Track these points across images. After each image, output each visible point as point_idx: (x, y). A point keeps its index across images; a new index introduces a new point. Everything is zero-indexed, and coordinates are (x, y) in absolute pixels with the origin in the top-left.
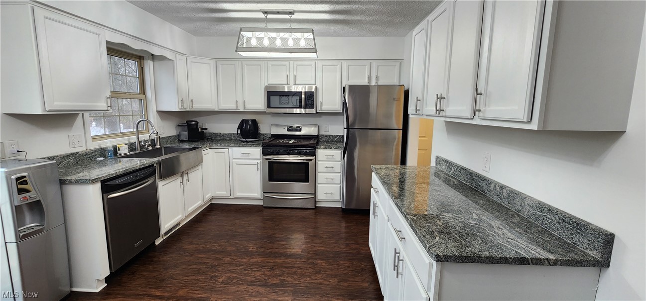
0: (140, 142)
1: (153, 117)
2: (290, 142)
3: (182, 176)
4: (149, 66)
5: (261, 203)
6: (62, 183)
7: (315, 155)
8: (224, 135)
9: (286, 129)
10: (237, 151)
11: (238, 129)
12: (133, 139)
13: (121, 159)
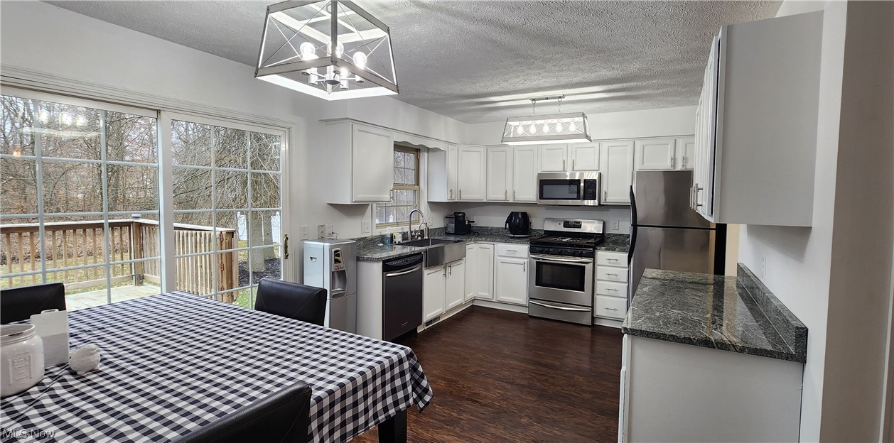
0: (411, 232)
1: (424, 208)
2: (564, 240)
3: (445, 268)
4: (424, 157)
5: (525, 311)
6: (358, 259)
7: (594, 257)
8: (492, 229)
9: (562, 224)
10: (503, 248)
11: (506, 223)
12: (406, 229)
13: (396, 246)
